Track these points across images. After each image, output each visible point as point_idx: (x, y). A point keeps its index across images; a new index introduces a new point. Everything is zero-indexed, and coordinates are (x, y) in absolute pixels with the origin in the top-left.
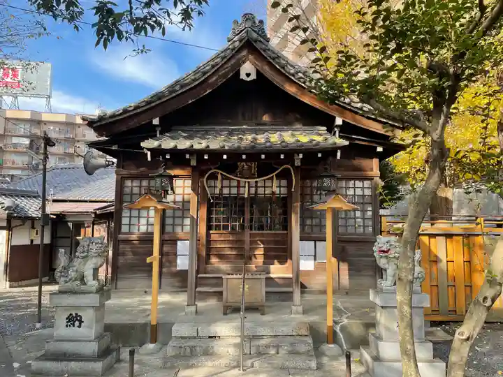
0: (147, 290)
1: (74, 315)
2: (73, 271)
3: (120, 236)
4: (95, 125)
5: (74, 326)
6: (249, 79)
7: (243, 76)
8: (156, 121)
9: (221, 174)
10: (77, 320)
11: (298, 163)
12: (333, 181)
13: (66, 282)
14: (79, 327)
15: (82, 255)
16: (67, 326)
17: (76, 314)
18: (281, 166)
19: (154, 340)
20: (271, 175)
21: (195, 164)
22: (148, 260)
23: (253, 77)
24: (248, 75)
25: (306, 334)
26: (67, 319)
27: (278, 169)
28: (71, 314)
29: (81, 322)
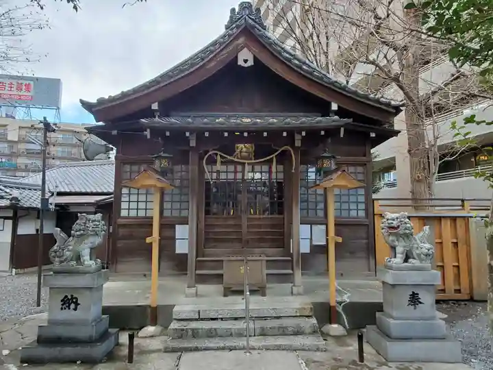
0: (146, 273)
1: (70, 297)
2: (68, 251)
3: (119, 220)
4: (93, 109)
5: (69, 309)
6: (246, 65)
7: (241, 62)
8: (155, 106)
9: (221, 156)
10: (73, 302)
11: (298, 143)
12: (332, 162)
13: (61, 262)
14: (75, 309)
15: (78, 233)
16: (62, 309)
17: (72, 296)
18: (281, 148)
19: (154, 323)
20: (271, 157)
21: (194, 145)
22: (148, 240)
23: (250, 63)
24: (246, 61)
25: (311, 314)
26: (62, 301)
27: (277, 151)
28: (66, 296)
29: (77, 304)
